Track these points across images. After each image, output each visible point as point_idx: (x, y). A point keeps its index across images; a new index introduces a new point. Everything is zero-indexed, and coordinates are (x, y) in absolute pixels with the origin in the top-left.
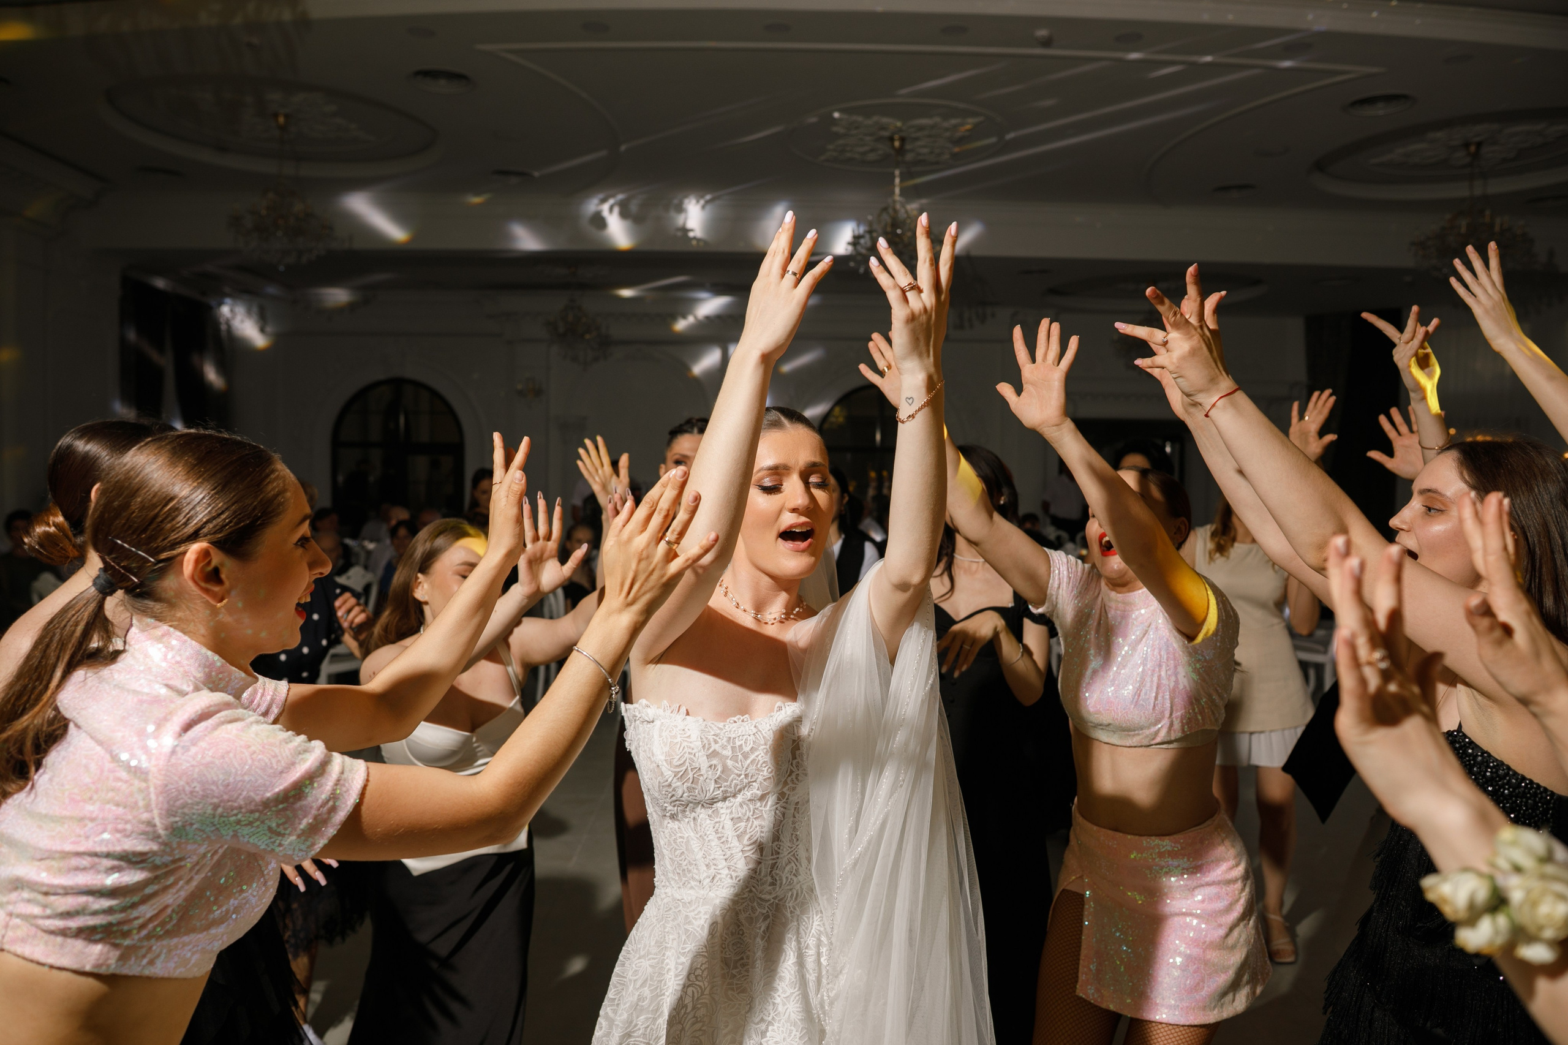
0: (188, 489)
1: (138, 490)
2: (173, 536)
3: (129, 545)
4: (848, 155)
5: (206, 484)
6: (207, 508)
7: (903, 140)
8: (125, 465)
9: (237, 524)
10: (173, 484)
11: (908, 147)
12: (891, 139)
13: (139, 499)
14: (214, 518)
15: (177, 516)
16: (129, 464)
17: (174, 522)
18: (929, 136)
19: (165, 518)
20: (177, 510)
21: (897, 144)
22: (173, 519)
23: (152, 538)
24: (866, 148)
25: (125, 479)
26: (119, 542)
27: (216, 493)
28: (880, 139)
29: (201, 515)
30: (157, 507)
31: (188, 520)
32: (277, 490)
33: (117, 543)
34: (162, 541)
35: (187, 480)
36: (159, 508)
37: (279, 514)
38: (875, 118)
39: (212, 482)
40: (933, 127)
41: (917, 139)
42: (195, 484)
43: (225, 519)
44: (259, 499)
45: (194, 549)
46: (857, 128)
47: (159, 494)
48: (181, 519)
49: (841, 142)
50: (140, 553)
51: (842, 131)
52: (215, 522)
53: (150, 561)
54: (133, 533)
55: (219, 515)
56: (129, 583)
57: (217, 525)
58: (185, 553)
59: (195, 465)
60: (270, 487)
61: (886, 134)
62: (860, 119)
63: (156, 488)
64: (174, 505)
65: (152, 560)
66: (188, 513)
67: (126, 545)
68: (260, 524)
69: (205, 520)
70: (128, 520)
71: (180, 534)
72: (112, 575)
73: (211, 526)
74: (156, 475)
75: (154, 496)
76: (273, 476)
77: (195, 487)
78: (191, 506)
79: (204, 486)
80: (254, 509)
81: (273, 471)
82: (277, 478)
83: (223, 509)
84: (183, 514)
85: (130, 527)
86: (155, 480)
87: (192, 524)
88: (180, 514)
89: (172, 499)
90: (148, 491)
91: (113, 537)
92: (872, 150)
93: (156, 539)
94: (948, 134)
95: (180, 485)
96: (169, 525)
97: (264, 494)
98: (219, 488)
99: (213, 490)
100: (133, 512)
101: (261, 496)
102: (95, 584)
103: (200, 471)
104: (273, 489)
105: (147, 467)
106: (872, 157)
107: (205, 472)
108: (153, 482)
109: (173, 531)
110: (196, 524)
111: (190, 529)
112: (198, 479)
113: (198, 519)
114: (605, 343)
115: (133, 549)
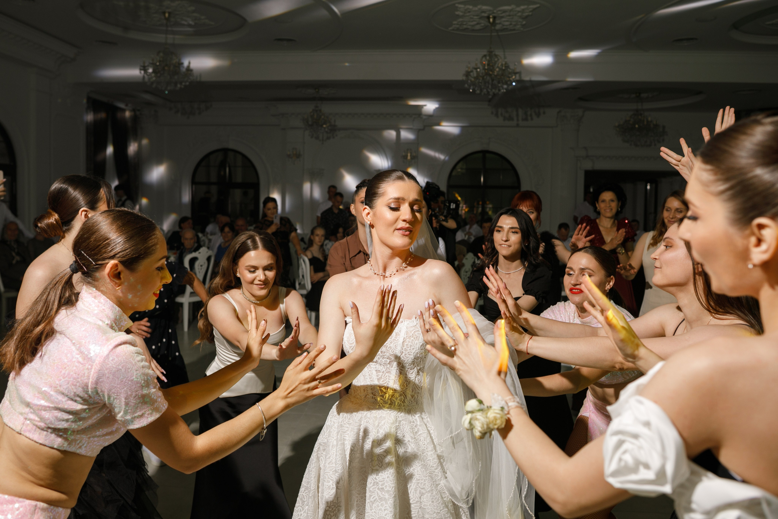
0: (116, 236)
1: (95, 232)
2: (105, 255)
3: (86, 255)
4: (465, 27)
5: (123, 235)
6: (121, 246)
7: (494, 18)
8: (93, 220)
9: (132, 255)
10: (110, 233)
11: (497, 21)
12: (488, 18)
13: (95, 236)
14: (123, 251)
15: (108, 247)
16: (95, 220)
17: (106, 249)
18: (509, 16)
19: (104, 246)
20: (109, 244)
21: (491, 20)
22: (106, 248)
23: (96, 254)
24: (475, 23)
25: (92, 226)
26: (83, 252)
27: (126, 240)
28: (482, 18)
29: (118, 249)
30: (101, 241)
31: (112, 250)
32: (153, 243)
33: (82, 252)
34: (99, 256)
35: (116, 232)
36: (102, 242)
37: (152, 254)
38: (479, 7)
39: (126, 235)
40: (511, 11)
41: (502, 17)
42: (119, 235)
43: (128, 252)
44: (144, 246)
45: (112, 262)
46: (469, 12)
47: (103, 236)
48: (109, 249)
49: (461, 20)
50: (90, 259)
51: (461, 14)
52: (123, 253)
53: (93, 264)
54: (89, 250)
55: (125, 250)
56: (83, 270)
57: (124, 254)
58: (107, 263)
59: (121, 226)
60: (151, 242)
61: (486, 15)
62: (471, 7)
63: (102, 233)
64: (109, 242)
65: (94, 263)
66: (113, 247)
67: (85, 254)
68: (142, 257)
69: (119, 251)
70: (88, 244)
71: (108, 255)
72: (78, 265)
73: (121, 254)
74: (104, 227)
75: (101, 236)
76: (153, 237)
77: (118, 236)
78: (115, 244)
79: (122, 236)
80: (141, 250)
81: (154, 235)
82: (155, 238)
83: (128, 248)
84: (111, 247)
85: (88, 247)
86: (103, 230)
87: (114, 252)
88: (109, 246)
89: (108, 239)
90: (99, 234)
91: (82, 250)
92: (478, 24)
93: (98, 255)
94: (519, 14)
95: (113, 234)
96: (104, 250)
97: (147, 244)
98: (129, 238)
99: (126, 239)
100: (91, 241)
101: (146, 245)
102: (70, 267)
103: (122, 229)
104: (152, 242)
105: (102, 223)
106: (478, 27)
107: (124, 230)
108: (102, 230)
109: (105, 253)
110: (115, 252)
111: (112, 254)
112: (120, 233)
113: (116, 250)
114: (333, 129)
115: (88, 257)
